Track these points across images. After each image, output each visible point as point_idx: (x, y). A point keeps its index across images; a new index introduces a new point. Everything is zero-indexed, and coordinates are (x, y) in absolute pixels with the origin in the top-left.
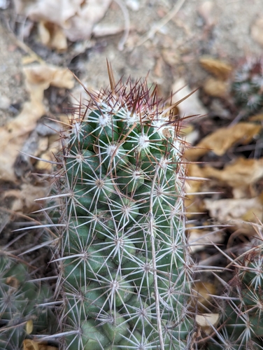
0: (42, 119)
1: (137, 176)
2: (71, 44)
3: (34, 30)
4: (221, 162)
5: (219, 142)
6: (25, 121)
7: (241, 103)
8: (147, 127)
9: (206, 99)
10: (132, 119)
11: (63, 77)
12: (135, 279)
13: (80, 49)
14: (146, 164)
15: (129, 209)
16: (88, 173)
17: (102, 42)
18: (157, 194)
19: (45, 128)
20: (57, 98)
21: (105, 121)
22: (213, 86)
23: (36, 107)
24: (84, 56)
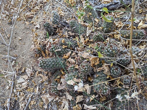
0: (42, 74)
1: (44, 62)
2: (34, 72)
3: (32, 76)
4: (46, 54)
5: (44, 55)
6: (42, 76)
7: (40, 53)
8: (40, 62)
9: (40, 56)
10: (40, 63)
11: (37, 72)
12: (53, 62)
13: (34, 71)
14: (43, 62)
15: (47, 63)
16: (44, 66)
17: (33, 69)
18: (46, 61)
19: (43, 73)
20: (40, 73)
21: (40, 65)
22: (38, 56)
23: (41, 75)
24: (35, 70)
